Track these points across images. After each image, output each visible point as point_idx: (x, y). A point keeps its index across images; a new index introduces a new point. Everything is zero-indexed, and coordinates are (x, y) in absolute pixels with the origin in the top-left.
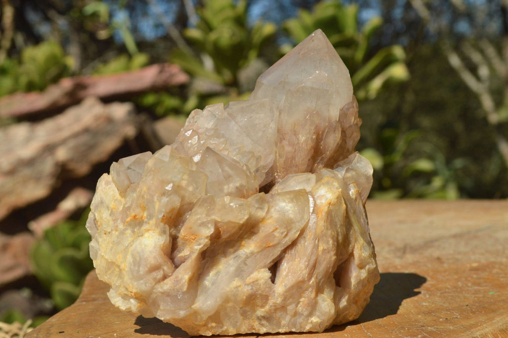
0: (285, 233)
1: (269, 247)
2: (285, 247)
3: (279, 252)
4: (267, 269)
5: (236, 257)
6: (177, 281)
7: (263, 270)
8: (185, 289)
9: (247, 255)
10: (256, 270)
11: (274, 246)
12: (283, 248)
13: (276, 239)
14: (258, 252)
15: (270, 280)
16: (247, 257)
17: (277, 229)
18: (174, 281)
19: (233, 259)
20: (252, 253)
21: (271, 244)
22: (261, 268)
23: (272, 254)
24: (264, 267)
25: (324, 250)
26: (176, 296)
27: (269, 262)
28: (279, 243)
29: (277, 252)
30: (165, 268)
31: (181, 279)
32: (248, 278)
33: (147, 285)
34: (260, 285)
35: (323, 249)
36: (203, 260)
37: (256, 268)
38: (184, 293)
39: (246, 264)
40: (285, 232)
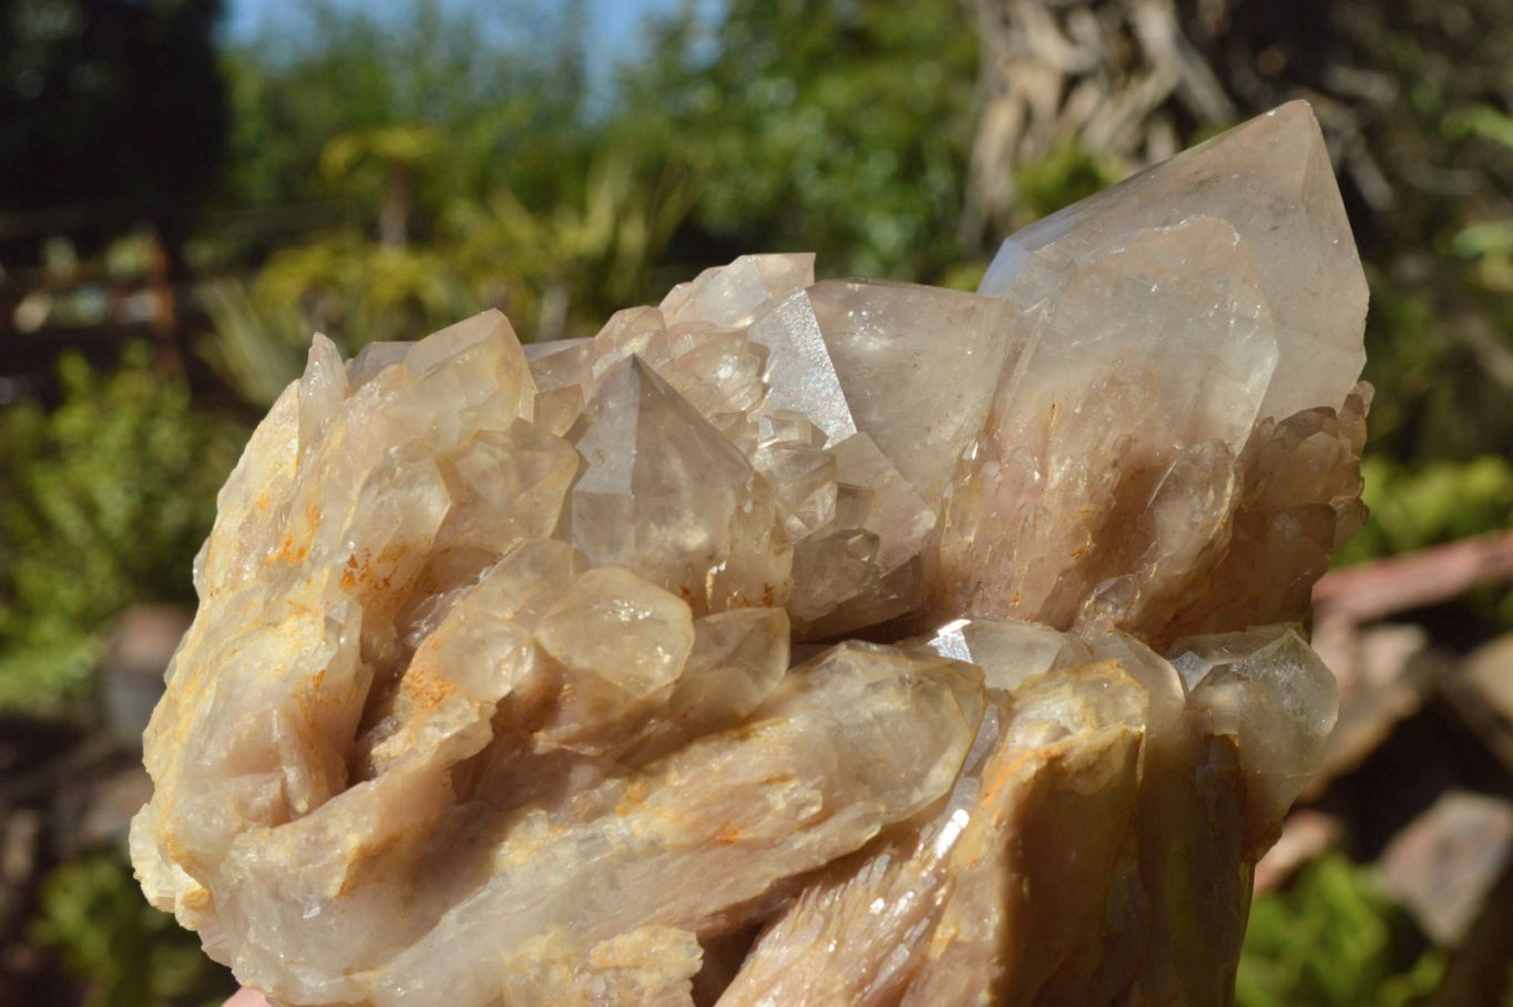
0: (815, 809)
1: (728, 842)
2: (799, 868)
3: (766, 885)
4: (693, 937)
5: (593, 837)
6: (317, 844)
7: (674, 933)
8: (333, 887)
9: (630, 849)
10: (648, 924)
11: (753, 848)
12: (785, 872)
13: (768, 818)
14: (680, 850)
15: (689, 986)
16: (630, 857)
17: (784, 778)
18: (307, 840)
19: (573, 845)
20: (652, 843)
21: (742, 836)
22: (670, 924)
23: (731, 880)
24: (684, 923)
25: (954, 943)
26: (299, 907)
27: (711, 908)
28: (771, 844)
29: (758, 879)
30: (292, 775)
31: (334, 842)
32: (603, 944)
33: (214, 821)
34: (641, 993)
35: (955, 936)
36: (460, 802)
37: (650, 917)
38: (326, 905)
39: (614, 885)
40: (811, 803)
